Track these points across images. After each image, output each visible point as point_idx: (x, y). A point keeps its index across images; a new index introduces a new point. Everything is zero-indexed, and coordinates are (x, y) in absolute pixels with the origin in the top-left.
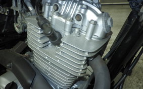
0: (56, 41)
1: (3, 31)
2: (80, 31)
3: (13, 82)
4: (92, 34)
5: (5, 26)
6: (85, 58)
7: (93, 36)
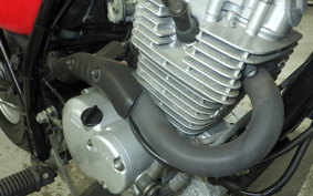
0: (189, 31)
1: (84, 19)
2: (236, 19)
3: (96, 107)
4: (261, 25)
5: (89, 9)
6: (240, 66)
7: (262, 29)
